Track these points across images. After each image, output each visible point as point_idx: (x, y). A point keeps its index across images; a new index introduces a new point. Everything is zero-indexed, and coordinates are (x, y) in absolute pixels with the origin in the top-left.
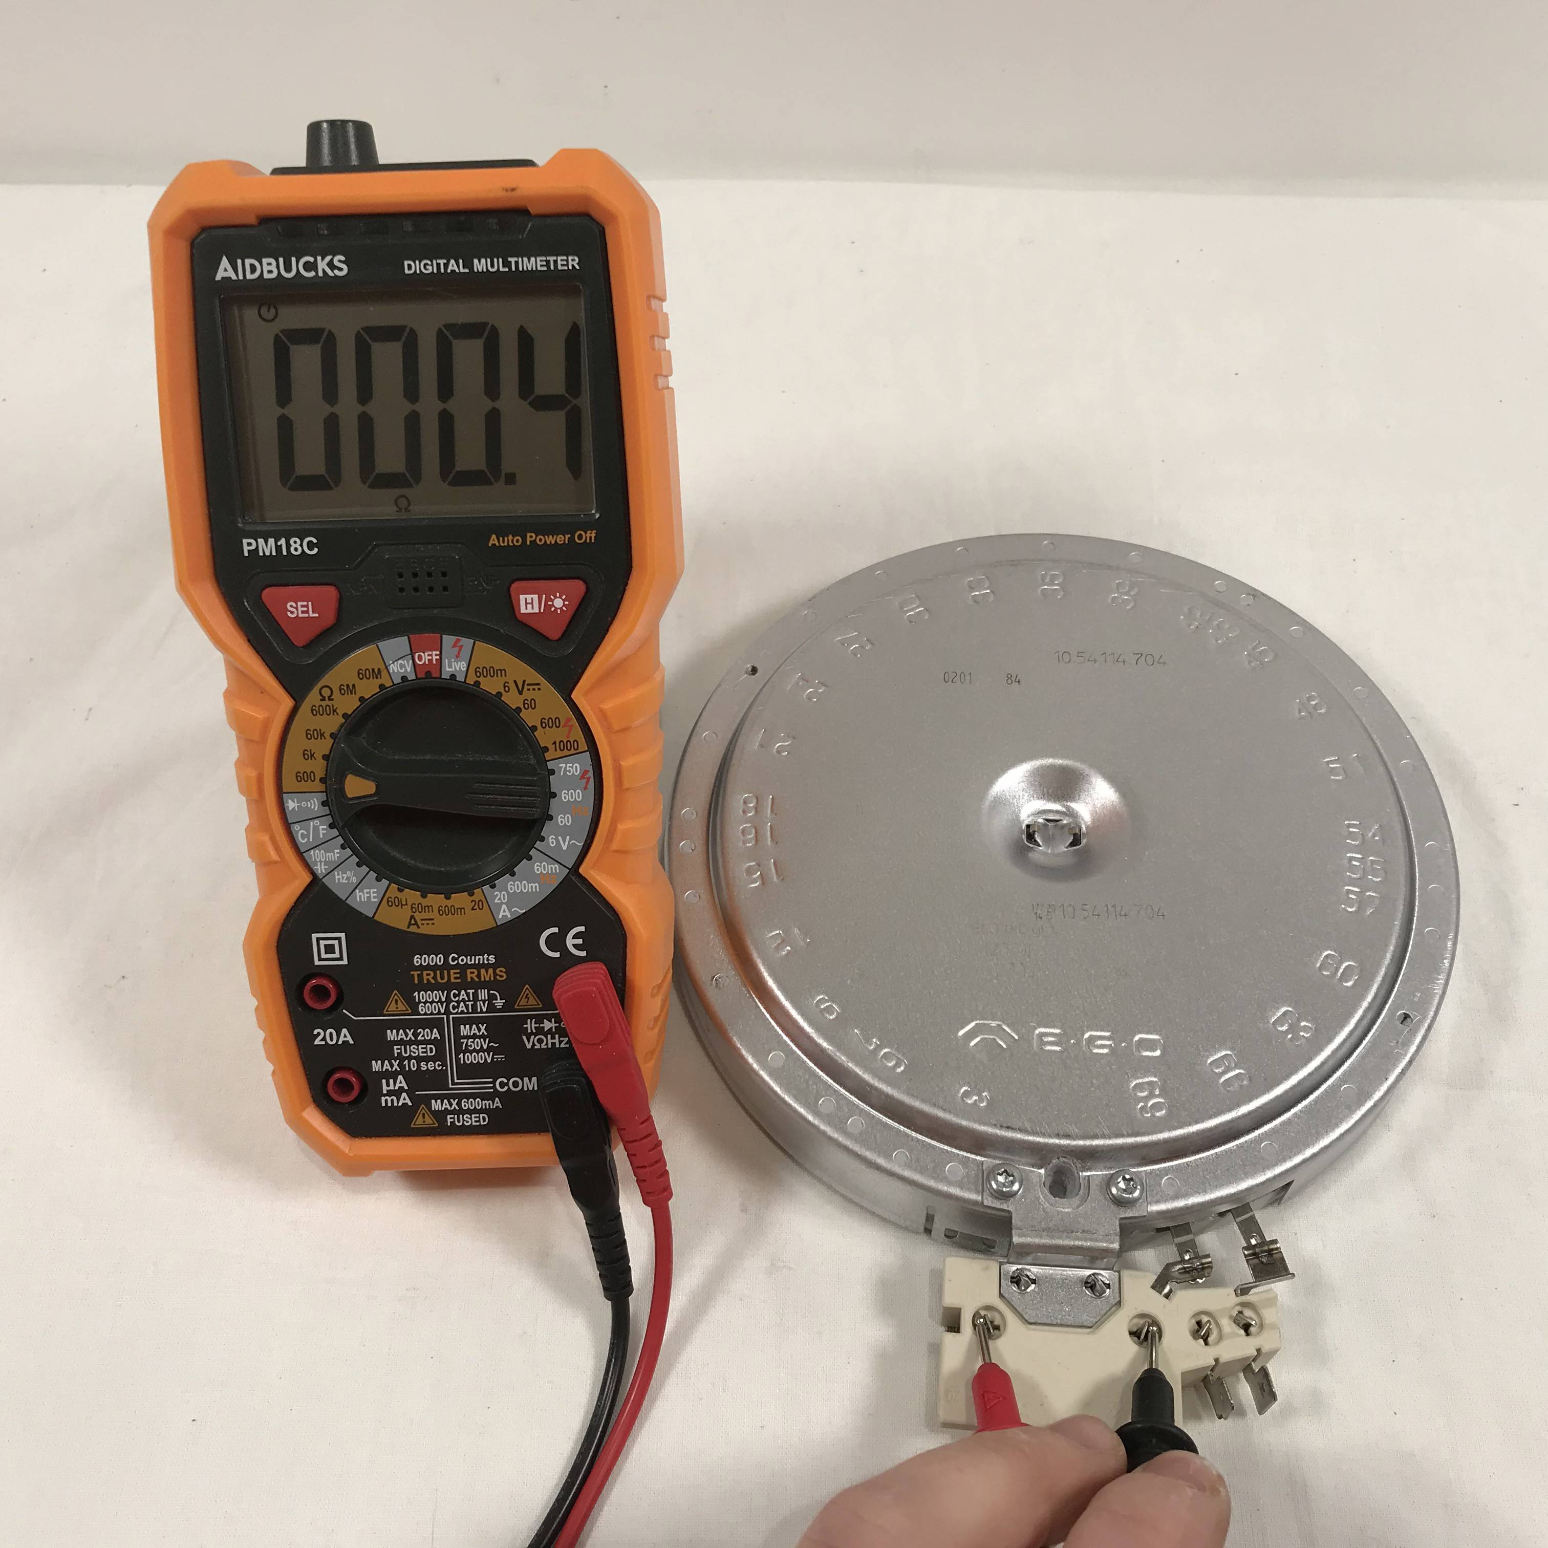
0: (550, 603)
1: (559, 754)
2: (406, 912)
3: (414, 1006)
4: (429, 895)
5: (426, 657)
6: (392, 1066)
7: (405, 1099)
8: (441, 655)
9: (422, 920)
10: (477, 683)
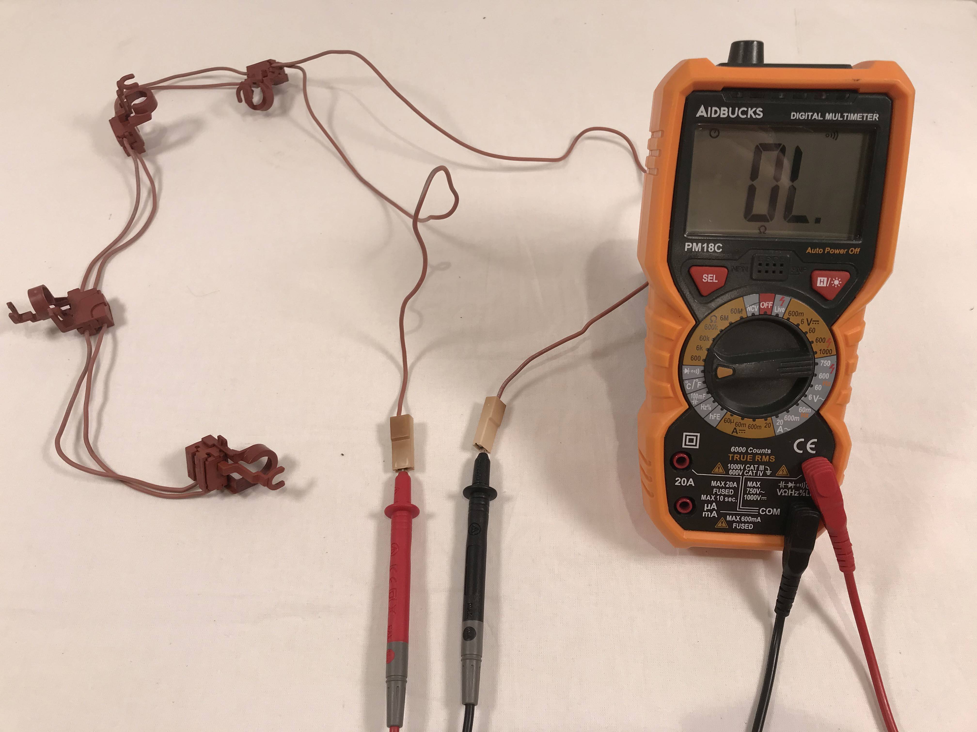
0: (832, 282)
1: (822, 355)
2: (733, 426)
3: (727, 471)
4: (745, 419)
5: (766, 305)
6: (711, 498)
7: (715, 514)
8: (773, 304)
9: (740, 430)
10: (788, 319)
